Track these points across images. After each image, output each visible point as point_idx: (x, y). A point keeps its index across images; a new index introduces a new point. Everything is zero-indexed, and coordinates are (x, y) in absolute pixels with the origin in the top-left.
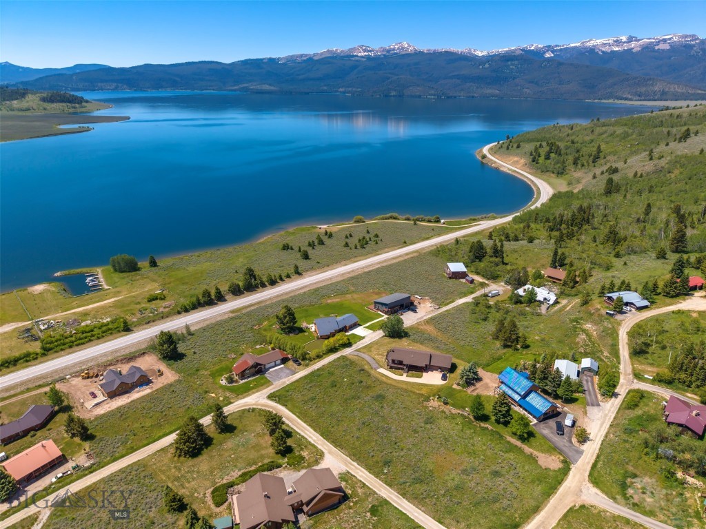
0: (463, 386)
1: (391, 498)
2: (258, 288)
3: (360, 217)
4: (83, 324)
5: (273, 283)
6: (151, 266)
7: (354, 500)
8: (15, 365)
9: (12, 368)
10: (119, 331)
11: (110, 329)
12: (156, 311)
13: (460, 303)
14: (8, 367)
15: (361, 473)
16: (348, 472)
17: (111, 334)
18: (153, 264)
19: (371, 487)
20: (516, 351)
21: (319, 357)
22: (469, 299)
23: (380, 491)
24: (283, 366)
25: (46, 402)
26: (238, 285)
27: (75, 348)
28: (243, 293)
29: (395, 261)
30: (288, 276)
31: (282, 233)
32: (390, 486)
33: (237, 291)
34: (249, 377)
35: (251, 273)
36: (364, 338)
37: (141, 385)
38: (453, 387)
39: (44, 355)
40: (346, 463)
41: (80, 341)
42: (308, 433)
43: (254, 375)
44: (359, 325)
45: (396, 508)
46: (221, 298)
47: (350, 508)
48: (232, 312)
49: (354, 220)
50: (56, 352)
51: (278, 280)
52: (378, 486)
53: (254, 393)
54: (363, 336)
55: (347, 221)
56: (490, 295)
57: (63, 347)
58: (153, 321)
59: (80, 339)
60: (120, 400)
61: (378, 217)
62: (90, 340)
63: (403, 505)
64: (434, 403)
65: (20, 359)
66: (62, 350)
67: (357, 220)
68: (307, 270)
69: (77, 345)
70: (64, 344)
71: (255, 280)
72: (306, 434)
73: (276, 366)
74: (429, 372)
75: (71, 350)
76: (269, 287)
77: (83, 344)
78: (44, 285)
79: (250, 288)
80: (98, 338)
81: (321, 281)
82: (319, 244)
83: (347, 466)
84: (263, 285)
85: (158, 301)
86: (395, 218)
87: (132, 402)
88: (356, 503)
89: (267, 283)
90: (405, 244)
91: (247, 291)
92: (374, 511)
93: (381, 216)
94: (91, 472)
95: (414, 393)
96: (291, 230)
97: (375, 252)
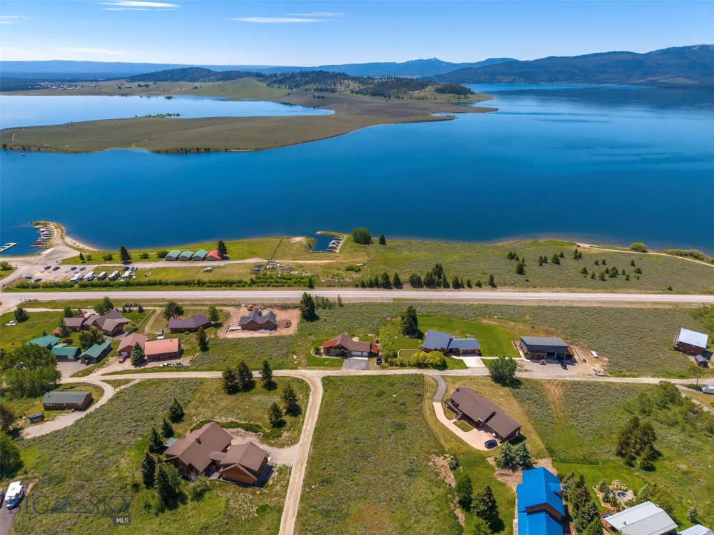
0: (498, 465)
1: (288, 509)
2: (439, 286)
3: (642, 244)
4: (292, 273)
5: (458, 285)
6: (380, 243)
7: (265, 491)
8: (230, 286)
9: (228, 288)
10: (305, 286)
11: (300, 282)
12: (343, 279)
13: (643, 382)
14: (226, 286)
15: (297, 476)
16: (291, 468)
17: (299, 285)
18: (383, 242)
19: (288, 491)
20: (627, 466)
21: (402, 365)
22: (655, 381)
23: (290, 498)
24: (367, 359)
25: (208, 316)
26: (420, 278)
27: (271, 288)
28: (422, 287)
29: (628, 306)
30: (479, 285)
31: (529, 242)
32: (302, 500)
33: (416, 283)
34: (333, 355)
35: (439, 270)
36: (467, 368)
37: (266, 329)
38: (488, 459)
39: (250, 285)
40: (300, 462)
41: (277, 284)
42: (310, 421)
43: (337, 355)
44: (480, 355)
45: (280, 520)
46: (398, 285)
47: (254, 494)
48: (394, 299)
49: (632, 246)
50: (258, 286)
51: (465, 285)
52: (294, 493)
53: (319, 369)
54: (467, 366)
55: (623, 246)
56: (704, 389)
57: (263, 284)
58: (333, 286)
59: (277, 282)
60: (246, 333)
61: (670, 250)
62: (283, 286)
63: (288, 522)
64: (442, 462)
65: (235, 283)
66: (262, 286)
67: (635, 247)
68: (505, 285)
69: (273, 286)
70: (265, 282)
71: (440, 278)
72: (308, 420)
73: (362, 356)
74: (482, 432)
75: (268, 288)
76: (452, 288)
77: (277, 286)
78: (303, 238)
79: (431, 284)
80: (289, 286)
81: (508, 300)
82: (553, 262)
83: (297, 464)
84: (446, 286)
85: (353, 272)
86: (697, 257)
87: (251, 338)
88: (262, 494)
89: (451, 285)
90: (670, 290)
91: (426, 287)
92: (262, 509)
93: (675, 250)
94: (178, 371)
95: (436, 440)
96: (541, 241)
97: (613, 289)
